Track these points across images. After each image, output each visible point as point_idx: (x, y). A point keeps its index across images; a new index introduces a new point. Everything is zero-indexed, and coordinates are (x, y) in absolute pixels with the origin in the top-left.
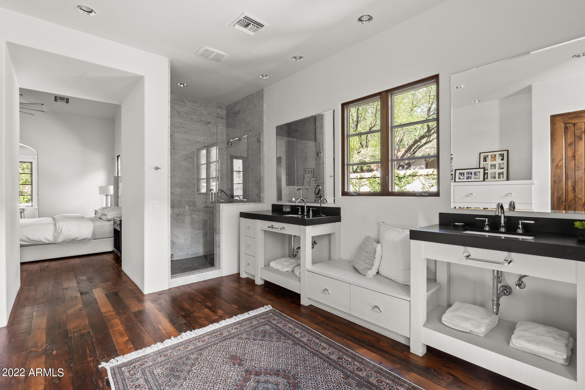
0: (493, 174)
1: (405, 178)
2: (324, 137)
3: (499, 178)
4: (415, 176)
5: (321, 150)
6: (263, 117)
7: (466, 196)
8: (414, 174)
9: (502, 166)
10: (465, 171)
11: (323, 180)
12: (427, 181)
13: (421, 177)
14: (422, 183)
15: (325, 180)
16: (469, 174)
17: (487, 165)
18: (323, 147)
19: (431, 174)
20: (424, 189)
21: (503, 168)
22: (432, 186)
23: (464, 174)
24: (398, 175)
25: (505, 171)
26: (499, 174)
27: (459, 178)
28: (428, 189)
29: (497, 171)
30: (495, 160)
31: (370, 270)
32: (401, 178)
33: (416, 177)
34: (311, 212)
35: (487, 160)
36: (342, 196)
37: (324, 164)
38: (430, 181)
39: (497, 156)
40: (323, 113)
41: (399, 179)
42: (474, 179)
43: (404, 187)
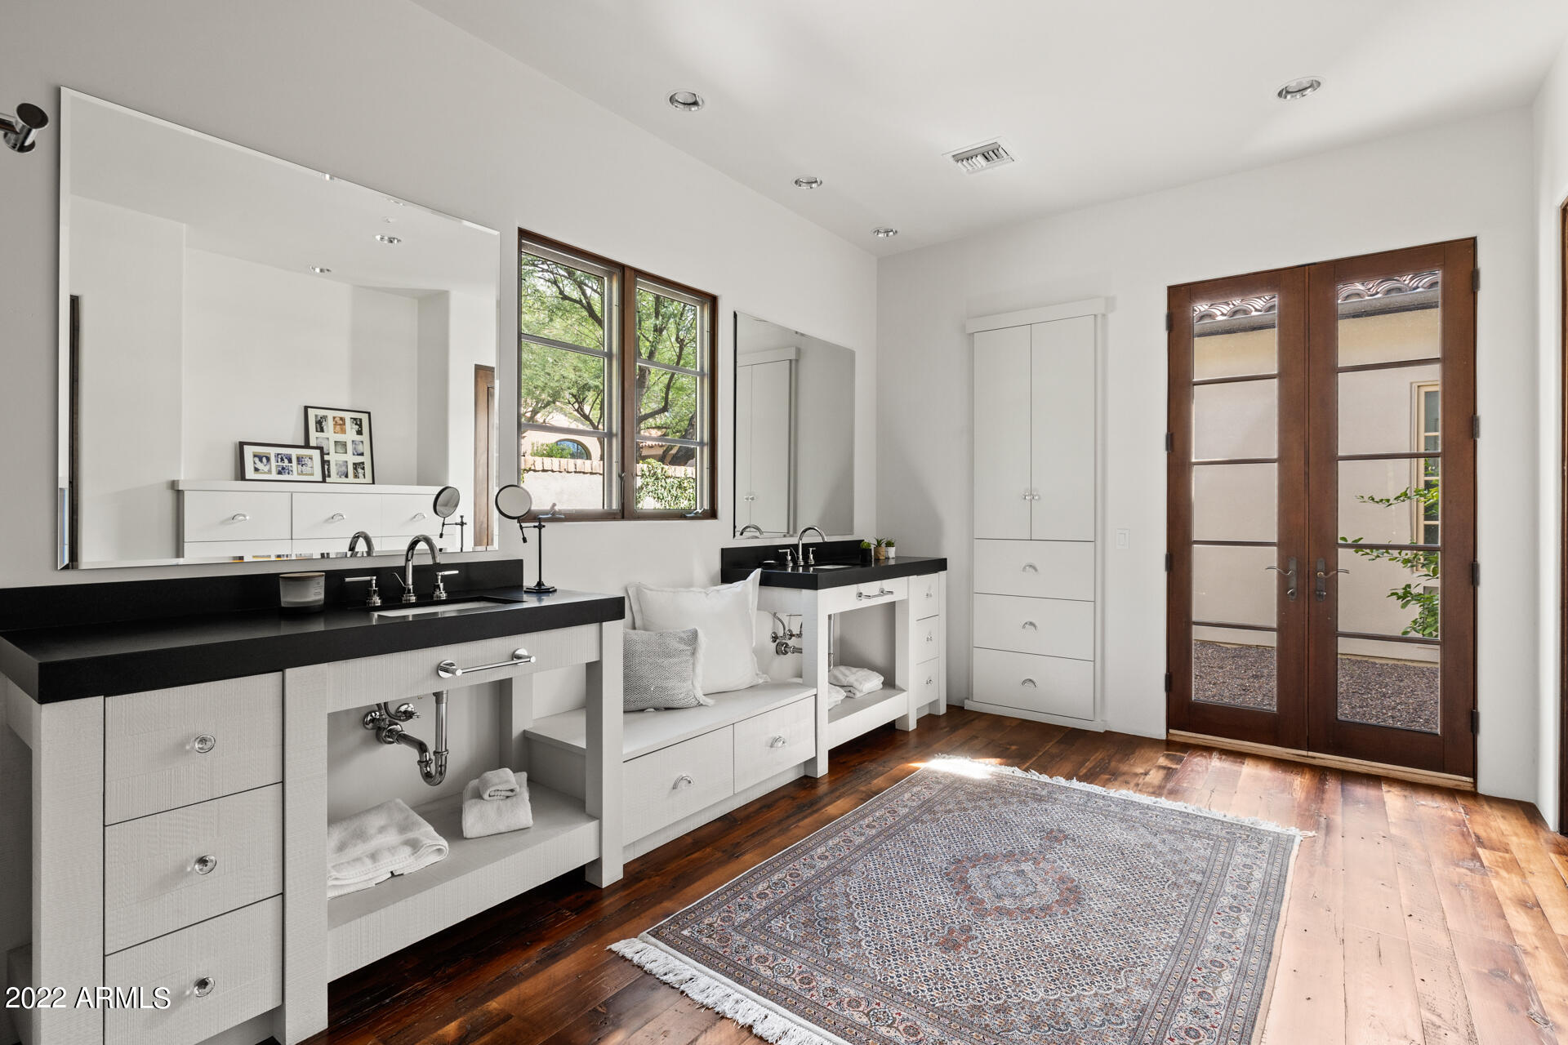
0: (341, 466)
3: (356, 476)
7: (327, 521)
9: (360, 449)
10: (272, 451)
16: (282, 460)
17: (326, 441)
21: (362, 454)
23: (268, 459)
25: (366, 459)
26: (356, 465)
27: (256, 470)
29: (352, 459)
30: (343, 431)
31: (696, 691)
34: (441, 585)
35: (325, 427)
39: (348, 422)
42: (298, 474)
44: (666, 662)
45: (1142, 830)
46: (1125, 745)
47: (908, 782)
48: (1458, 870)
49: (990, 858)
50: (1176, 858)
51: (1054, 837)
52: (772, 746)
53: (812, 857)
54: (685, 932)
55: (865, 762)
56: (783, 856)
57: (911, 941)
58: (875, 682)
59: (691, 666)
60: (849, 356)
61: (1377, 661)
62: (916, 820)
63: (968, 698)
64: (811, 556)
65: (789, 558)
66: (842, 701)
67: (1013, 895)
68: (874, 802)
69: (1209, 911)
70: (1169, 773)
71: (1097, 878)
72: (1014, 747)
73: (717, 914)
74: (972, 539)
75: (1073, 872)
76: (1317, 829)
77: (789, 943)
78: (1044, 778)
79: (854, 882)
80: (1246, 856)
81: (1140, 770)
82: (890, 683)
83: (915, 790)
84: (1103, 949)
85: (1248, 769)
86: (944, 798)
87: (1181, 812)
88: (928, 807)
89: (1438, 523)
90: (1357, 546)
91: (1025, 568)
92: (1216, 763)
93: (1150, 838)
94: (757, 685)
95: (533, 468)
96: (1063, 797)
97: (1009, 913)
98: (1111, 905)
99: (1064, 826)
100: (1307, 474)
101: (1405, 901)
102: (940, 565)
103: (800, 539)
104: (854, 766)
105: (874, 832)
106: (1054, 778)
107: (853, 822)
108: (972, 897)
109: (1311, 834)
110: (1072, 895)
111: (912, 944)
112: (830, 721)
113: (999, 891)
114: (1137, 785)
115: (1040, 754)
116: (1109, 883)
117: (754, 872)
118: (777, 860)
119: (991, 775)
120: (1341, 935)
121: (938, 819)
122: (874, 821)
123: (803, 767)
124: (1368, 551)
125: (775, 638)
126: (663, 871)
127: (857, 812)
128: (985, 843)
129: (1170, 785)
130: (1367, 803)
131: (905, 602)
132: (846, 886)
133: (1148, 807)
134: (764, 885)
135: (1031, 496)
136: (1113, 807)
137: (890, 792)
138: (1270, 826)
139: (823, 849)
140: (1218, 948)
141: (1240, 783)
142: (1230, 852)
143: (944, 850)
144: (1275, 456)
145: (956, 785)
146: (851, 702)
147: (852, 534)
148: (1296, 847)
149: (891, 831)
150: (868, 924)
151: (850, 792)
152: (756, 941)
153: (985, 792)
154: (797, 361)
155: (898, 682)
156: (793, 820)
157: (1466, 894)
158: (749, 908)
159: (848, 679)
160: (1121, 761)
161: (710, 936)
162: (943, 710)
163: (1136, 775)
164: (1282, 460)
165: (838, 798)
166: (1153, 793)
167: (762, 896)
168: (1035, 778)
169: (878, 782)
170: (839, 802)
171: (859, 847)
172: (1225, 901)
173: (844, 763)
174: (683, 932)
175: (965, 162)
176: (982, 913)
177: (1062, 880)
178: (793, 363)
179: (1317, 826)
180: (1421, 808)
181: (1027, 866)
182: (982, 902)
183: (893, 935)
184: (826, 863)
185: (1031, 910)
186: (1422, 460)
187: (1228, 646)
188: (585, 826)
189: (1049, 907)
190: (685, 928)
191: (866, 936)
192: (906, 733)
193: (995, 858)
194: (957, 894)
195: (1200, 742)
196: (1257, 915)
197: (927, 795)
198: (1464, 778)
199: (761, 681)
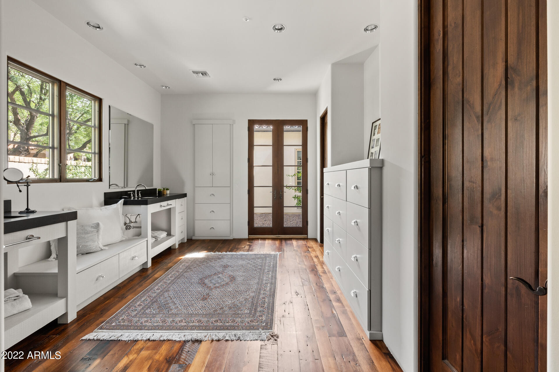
44: (86, 236)
45: (246, 260)
46: (239, 241)
47: (180, 262)
48: (306, 253)
49: (210, 276)
50: (255, 264)
51: (226, 267)
52: (132, 259)
53: (154, 290)
54: (113, 324)
55: (163, 260)
56: (143, 293)
57: (193, 302)
58: (164, 234)
59: (97, 236)
60: (152, 126)
61: (289, 214)
62: (186, 272)
63: (193, 236)
64: (140, 194)
65: (132, 195)
66: (154, 242)
67: (218, 283)
68: (171, 270)
69: (263, 274)
70: (250, 246)
71: (238, 273)
72: (210, 247)
73: (124, 315)
74: (194, 187)
75: (232, 274)
76: (282, 252)
77: (154, 314)
78: (220, 253)
79: (171, 293)
80: (269, 260)
81: (243, 247)
82: (169, 234)
83: (183, 264)
84: (242, 288)
85: (267, 242)
86: (193, 264)
87: (254, 254)
88: (188, 268)
89: (301, 181)
90: (287, 187)
91: (211, 195)
92: (260, 242)
93: (248, 261)
94: (123, 240)
96: (226, 257)
97: (218, 287)
98: (242, 278)
99: (227, 264)
100: (278, 170)
101: (298, 261)
102: (185, 195)
103: (136, 188)
104: (160, 262)
105: (173, 278)
106: (223, 253)
107: (165, 277)
108: (207, 287)
109: (281, 253)
110: (233, 279)
111: (194, 302)
112: (152, 248)
113: (214, 283)
114: (243, 250)
115: (217, 247)
116: (241, 274)
117: (134, 300)
118: (142, 294)
119: (205, 255)
120: (288, 271)
121: (192, 270)
122: (172, 275)
123: (142, 266)
124: (288, 188)
125: (125, 224)
126: (95, 310)
127: (166, 274)
128: (207, 272)
129: (251, 249)
130: (290, 244)
131: (174, 208)
132: (169, 294)
133: (247, 255)
134: (139, 302)
135: (212, 174)
136: (239, 257)
137: (175, 267)
138: (273, 253)
139: (157, 287)
140: (266, 280)
141: (265, 245)
142: (266, 260)
143: (196, 277)
144: (272, 165)
145: (195, 260)
146: (157, 242)
147: (153, 186)
148: (278, 256)
149: (179, 277)
150: (179, 302)
151: (161, 270)
152: (142, 318)
153: (204, 260)
154: (128, 124)
155: (172, 233)
156: (143, 282)
157: (307, 257)
158: (136, 310)
159: (155, 235)
160: (238, 245)
161: (124, 322)
162: (186, 241)
163: (242, 248)
164: (273, 166)
165: (158, 272)
166: (247, 251)
167: (139, 305)
168: (217, 254)
169: (170, 265)
170: (158, 273)
171: (170, 283)
172: (266, 270)
173: (156, 262)
174: (112, 325)
175: (196, 74)
176: (211, 289)
177: (230, 276)
178: (126, 125)
179: (281, 251)
180: (299, 243)
181: (220, 275)
182: (210, 287)
183: (187, 302)
184: (159, 290)
185: (224, 285)
186: (297, 167)
187: (258, 214)
188: (59, 302)
189: (228, 283)
190: (113, 323)
191: (179, 305)
192: (175, 249)
193: (211, 276)
194: (203, 287)
195: (256, 237)
196: (273, 271)
197: (187, 265)
198: (306, 235)
199: (124, 239)
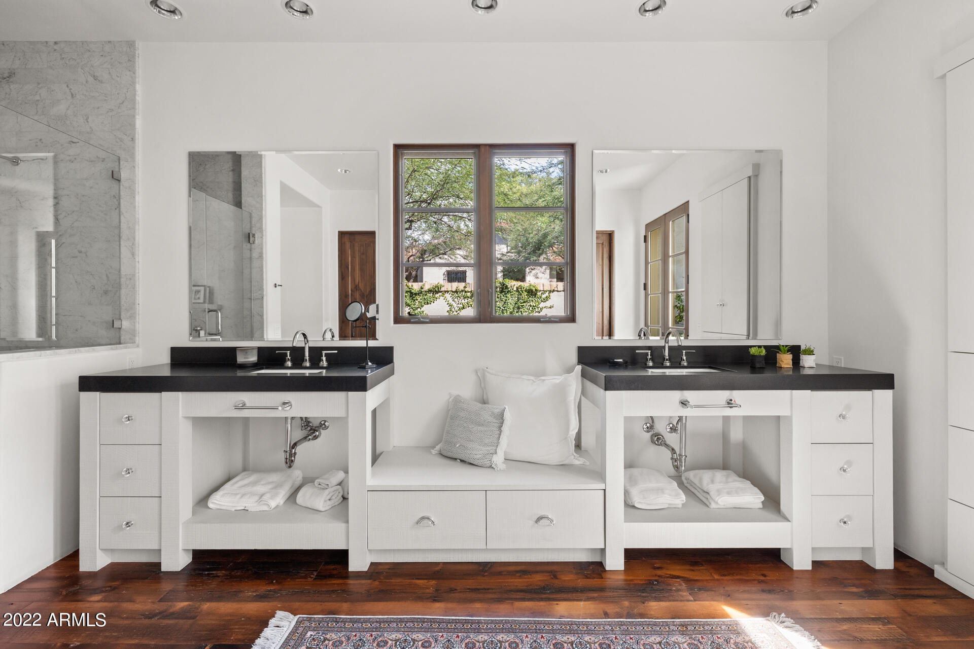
1: (422, 295)
2: (264, 204)
4: (437, 292)
5: (254, 228)
6: (134, 117)
8: (437, 290)
11: (260, 292)
12: (456, 300)
13: (447, 295)
14: (448, 304)
15: (264, 293)
18: (262, 225)
19: (462, 291)
20: (451, 312)
22: (463, 308)
24: (409, 288)
28: (457, 312)
31: (494, 456)
32: (416, 294)
33: (440, 294)
34: (324, 358)
36: (394, 324)
37: (262, 259)
38: (460, 301)
40: (263, 153)
41: (411, 296)
43: (419, 310)
52: (537, 522)
59: (496, 436)
65: (650, 358)
74: (947, 352)
94: (571, 465)
95: (556, 289)
112: (628, 520)
131: (790, 418)
155: (782, 508)
162: (880, 564)
170: (581, 603)
190: (315, 630)
